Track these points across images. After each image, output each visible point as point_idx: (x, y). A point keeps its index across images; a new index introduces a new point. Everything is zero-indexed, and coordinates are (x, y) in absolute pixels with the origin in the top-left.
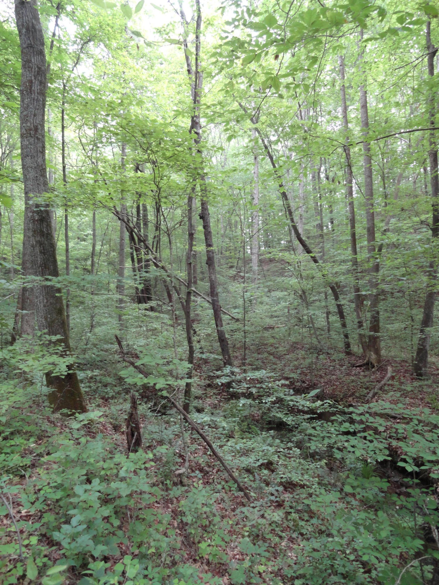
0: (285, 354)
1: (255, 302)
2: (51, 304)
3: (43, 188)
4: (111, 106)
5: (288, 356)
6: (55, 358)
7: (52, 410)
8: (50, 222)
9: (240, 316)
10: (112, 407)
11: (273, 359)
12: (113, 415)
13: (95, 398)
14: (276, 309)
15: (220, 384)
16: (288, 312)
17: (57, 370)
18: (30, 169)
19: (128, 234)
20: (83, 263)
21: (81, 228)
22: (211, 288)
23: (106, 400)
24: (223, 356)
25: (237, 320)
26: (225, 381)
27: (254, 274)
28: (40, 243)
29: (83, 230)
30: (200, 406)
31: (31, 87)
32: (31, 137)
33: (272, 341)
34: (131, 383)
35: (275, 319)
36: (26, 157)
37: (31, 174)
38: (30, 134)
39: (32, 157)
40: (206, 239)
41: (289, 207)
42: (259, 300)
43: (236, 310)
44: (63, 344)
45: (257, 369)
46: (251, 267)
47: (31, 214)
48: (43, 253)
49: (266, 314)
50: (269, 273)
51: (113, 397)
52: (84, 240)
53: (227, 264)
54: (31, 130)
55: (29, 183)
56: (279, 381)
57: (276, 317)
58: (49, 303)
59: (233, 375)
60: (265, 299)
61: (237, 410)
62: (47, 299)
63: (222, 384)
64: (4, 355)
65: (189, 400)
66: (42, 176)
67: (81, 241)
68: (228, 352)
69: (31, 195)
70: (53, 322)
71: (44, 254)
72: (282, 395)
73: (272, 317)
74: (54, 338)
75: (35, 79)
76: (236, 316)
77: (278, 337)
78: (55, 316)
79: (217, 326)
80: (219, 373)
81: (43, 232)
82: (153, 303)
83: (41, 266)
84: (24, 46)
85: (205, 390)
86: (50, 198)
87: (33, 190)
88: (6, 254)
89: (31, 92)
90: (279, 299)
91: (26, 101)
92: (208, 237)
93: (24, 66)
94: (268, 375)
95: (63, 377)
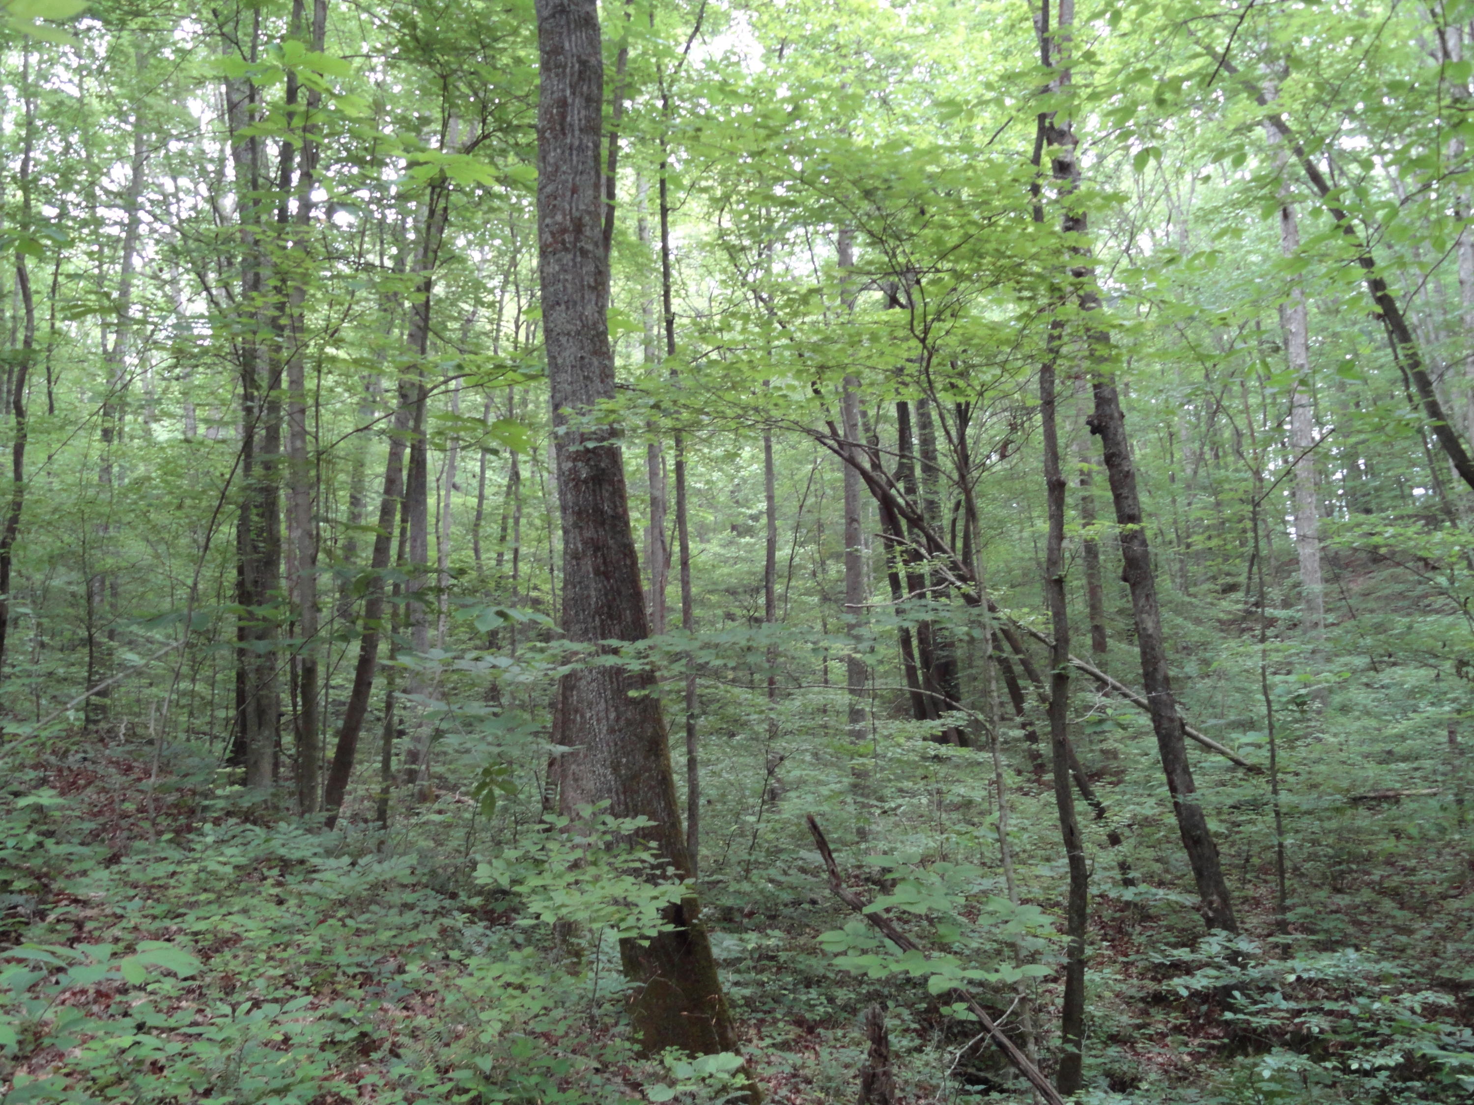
0: (1444, 897)
1: (1317, 705)
2: (629, 723)
3: (600, 387)
4: (766, 127)
5: (1454, 905)
6: (626, 887)
7: (637, 1047)
8: (621, 481)
9: (1261, 757)
10: (824, 1053)
11: (1398, 913)
12: (830, 1079)
13: (775, 1021)
14: (1399, 729)
15: (1184, 993)
16: (1452, 741)
17: (631, 921)
18: (563, 340)
19: (875, 502)
20: (748, 601)
21: (740, 496)
22: (1145, 663)
23: (811, 1030)
24: (1204, 895)
25: (1254, 770)
26: (1205, 982)
27: (1311, 609)
28: (597, 547)
29: (746, 503)
30: (1125, 1068)
31: (563, 116)
32: (566, 250)
33: (1389, 844)
34: (854, 972)
35: (1402, 765)
36: (552, 307)
37: (566, 354)
38: (563, 242)
39: (570, 304)
40: (1118, 498)
41: (1417, 364)
42: (1337, 699)
43: (1251, 737)
44: (653, 844)
45: (1328, 946)
46: (1297, 585)
47: (570, 464)
48: (603, 574)
49: (1365, 749)
50: (1372, 605)
51: (829, 1022)
52: (749, 531)
53: (1214, 578)
54: (564, 231)
55: (563, 377)
56: (1414, 992)
57: (1405, 759)
58: (622, 723)
59: (1234, 962)
60: (1359, 696)
61: (1258, 1091)
62: (617, 709)
63: (1195, 994)
64: (496, 875)
65: (1078, 1045)
66: (595, 353)
67: (740, 535)
68: (1219, 883)
69: (566, 410)
70: (635, 777)
71: (606, 575)
72: (1428, 1048)
73: (1389, 757)
74: (629, 825)
75: (573, 93)
76: (1252, 757)
77: (1414, 831)
78: (640, 759)
79: (1173, 789)
80: (1183, 954)
81: (602, 512)
82: (956, 719)
83: (598, 612)
84: (546, 13)
85: (1145, 1013)
86: (613, 411)
87: (572, 397)
88: (536, 588)
89: (563, 130)
90: (1411, 693)
91: (552, 157)
92: (1125, 492)
93: (545, 66)
94: (1368, 966)
95: (646, 943)
